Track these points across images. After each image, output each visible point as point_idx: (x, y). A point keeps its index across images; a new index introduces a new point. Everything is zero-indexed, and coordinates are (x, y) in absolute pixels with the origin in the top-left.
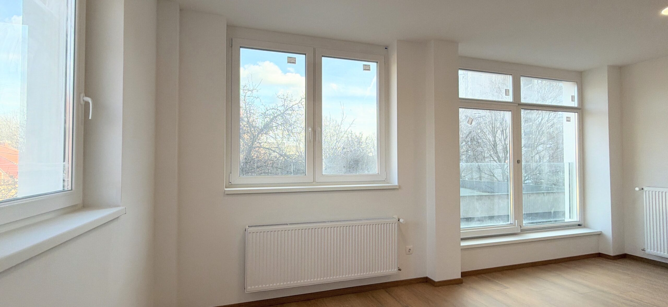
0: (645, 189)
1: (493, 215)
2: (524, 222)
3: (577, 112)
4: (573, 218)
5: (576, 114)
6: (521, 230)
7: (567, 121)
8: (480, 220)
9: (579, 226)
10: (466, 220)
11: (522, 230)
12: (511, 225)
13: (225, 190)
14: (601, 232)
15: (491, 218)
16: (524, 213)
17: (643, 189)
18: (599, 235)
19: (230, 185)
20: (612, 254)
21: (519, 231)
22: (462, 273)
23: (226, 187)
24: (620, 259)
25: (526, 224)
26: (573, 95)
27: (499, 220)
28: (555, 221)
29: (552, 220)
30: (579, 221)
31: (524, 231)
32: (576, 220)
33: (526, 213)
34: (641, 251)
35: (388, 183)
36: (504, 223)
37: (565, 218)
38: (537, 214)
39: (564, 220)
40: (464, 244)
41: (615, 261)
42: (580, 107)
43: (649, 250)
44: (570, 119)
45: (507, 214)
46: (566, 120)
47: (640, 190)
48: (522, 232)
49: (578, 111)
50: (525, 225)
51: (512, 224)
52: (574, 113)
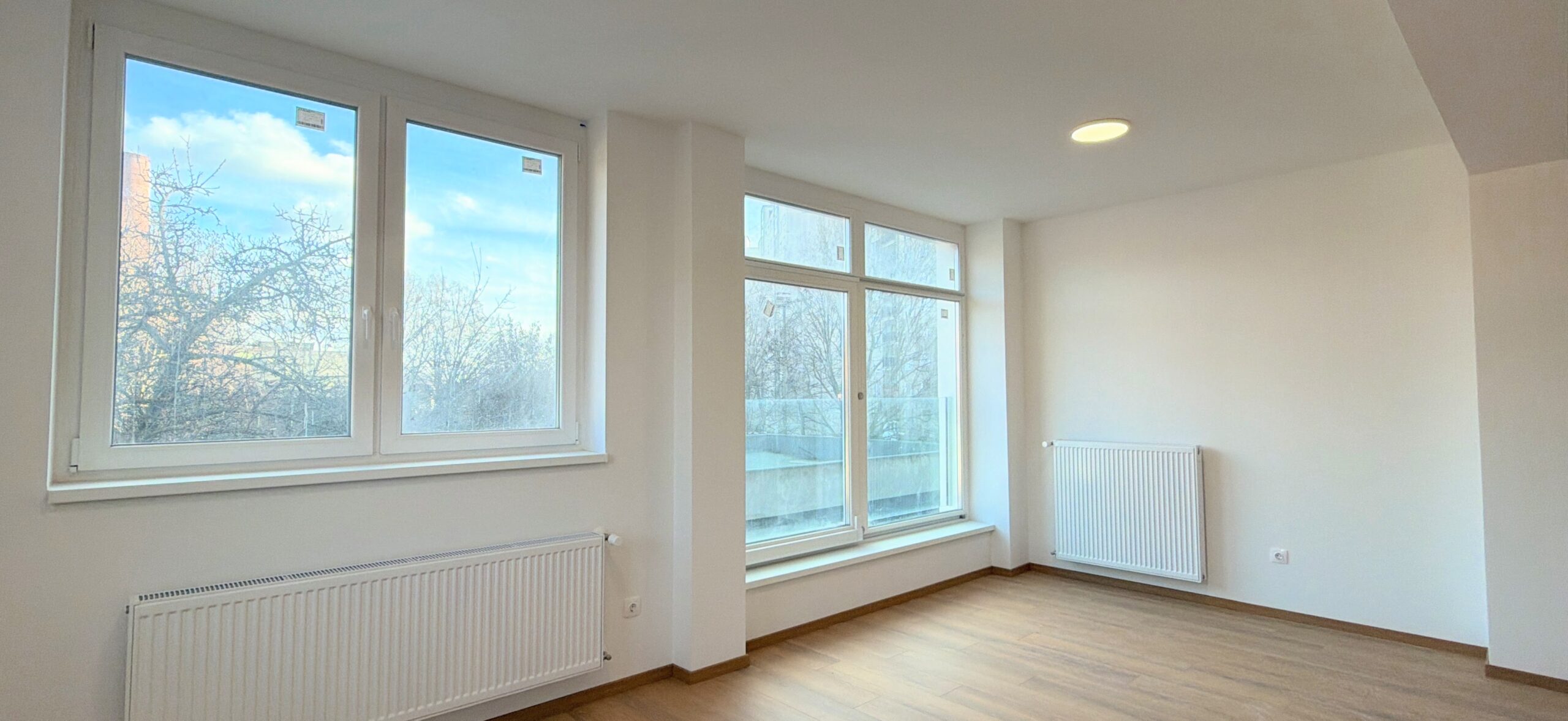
0: (1056, 444)
1: (814, 509)
2: (870, 519)
3: (959, 301)
4: (951, 505)
5: (957, 304)
6: (864, 535)
7: (943, 317)
8: (788, 521)
9: (961, 519)
10: (761, 525)
11: (865, 537)
12: (846, 527)
13: (48, 492)
14: (994, 526)
15: (809, 515)
16: (869, 499)
17: (1052, 444)
18: (992, 532)
19: (71, 472)
20: (1009, 566)
21: (861, 539)
22: (748, 644)
23: (55, 482)
24: (1023, 574)
25: (874, 523)
26: (953, 268)
27: (825, 519)
28: (924, 512)
29: (917, 510)
30: (962, 509)
31: (871, 537)
32: (957, 508)
33: (873, 500)
34: (1051, 555)
35: (584, 450)
36: (835, 525)
37: (939, 505)
38: (892, 500)
39: (938, 509)
40: (752, 578)
41: (1014, 579)
42: (963, 292)
43: (1061, 553)
44: (947, 314)
45: (840, 505)
46: (940, 316)
47: (1048, 446)
48: (866, 540)
49: (959, 298)
50: (872, 525)
51: (848, 525)
52: (953, 303)
